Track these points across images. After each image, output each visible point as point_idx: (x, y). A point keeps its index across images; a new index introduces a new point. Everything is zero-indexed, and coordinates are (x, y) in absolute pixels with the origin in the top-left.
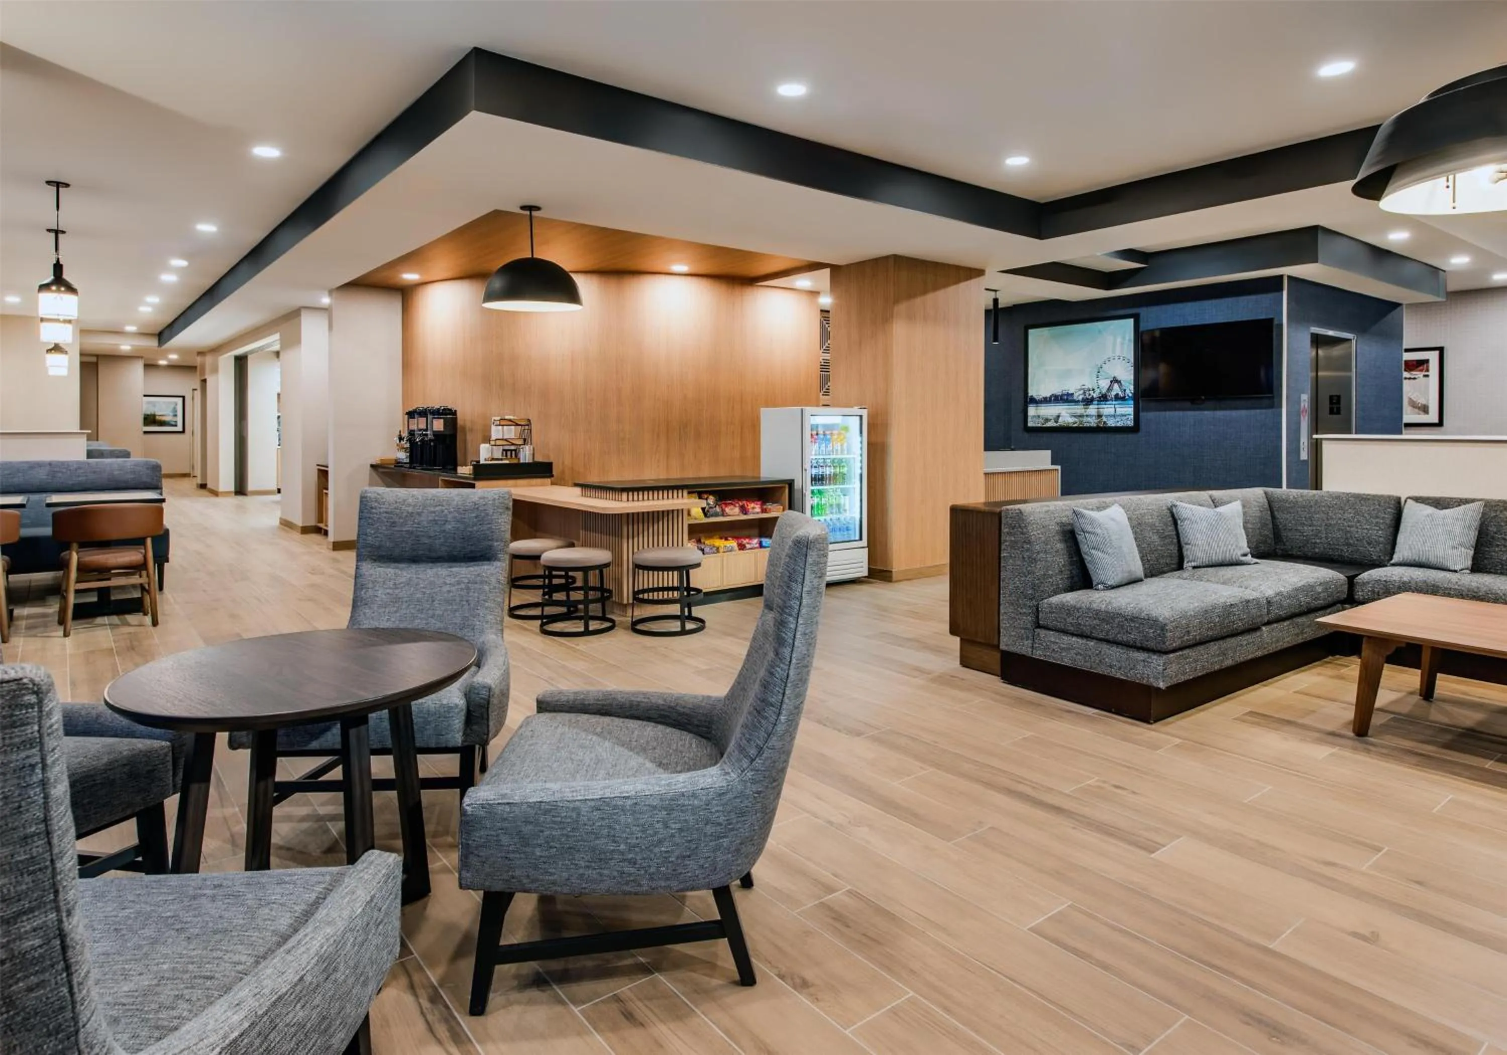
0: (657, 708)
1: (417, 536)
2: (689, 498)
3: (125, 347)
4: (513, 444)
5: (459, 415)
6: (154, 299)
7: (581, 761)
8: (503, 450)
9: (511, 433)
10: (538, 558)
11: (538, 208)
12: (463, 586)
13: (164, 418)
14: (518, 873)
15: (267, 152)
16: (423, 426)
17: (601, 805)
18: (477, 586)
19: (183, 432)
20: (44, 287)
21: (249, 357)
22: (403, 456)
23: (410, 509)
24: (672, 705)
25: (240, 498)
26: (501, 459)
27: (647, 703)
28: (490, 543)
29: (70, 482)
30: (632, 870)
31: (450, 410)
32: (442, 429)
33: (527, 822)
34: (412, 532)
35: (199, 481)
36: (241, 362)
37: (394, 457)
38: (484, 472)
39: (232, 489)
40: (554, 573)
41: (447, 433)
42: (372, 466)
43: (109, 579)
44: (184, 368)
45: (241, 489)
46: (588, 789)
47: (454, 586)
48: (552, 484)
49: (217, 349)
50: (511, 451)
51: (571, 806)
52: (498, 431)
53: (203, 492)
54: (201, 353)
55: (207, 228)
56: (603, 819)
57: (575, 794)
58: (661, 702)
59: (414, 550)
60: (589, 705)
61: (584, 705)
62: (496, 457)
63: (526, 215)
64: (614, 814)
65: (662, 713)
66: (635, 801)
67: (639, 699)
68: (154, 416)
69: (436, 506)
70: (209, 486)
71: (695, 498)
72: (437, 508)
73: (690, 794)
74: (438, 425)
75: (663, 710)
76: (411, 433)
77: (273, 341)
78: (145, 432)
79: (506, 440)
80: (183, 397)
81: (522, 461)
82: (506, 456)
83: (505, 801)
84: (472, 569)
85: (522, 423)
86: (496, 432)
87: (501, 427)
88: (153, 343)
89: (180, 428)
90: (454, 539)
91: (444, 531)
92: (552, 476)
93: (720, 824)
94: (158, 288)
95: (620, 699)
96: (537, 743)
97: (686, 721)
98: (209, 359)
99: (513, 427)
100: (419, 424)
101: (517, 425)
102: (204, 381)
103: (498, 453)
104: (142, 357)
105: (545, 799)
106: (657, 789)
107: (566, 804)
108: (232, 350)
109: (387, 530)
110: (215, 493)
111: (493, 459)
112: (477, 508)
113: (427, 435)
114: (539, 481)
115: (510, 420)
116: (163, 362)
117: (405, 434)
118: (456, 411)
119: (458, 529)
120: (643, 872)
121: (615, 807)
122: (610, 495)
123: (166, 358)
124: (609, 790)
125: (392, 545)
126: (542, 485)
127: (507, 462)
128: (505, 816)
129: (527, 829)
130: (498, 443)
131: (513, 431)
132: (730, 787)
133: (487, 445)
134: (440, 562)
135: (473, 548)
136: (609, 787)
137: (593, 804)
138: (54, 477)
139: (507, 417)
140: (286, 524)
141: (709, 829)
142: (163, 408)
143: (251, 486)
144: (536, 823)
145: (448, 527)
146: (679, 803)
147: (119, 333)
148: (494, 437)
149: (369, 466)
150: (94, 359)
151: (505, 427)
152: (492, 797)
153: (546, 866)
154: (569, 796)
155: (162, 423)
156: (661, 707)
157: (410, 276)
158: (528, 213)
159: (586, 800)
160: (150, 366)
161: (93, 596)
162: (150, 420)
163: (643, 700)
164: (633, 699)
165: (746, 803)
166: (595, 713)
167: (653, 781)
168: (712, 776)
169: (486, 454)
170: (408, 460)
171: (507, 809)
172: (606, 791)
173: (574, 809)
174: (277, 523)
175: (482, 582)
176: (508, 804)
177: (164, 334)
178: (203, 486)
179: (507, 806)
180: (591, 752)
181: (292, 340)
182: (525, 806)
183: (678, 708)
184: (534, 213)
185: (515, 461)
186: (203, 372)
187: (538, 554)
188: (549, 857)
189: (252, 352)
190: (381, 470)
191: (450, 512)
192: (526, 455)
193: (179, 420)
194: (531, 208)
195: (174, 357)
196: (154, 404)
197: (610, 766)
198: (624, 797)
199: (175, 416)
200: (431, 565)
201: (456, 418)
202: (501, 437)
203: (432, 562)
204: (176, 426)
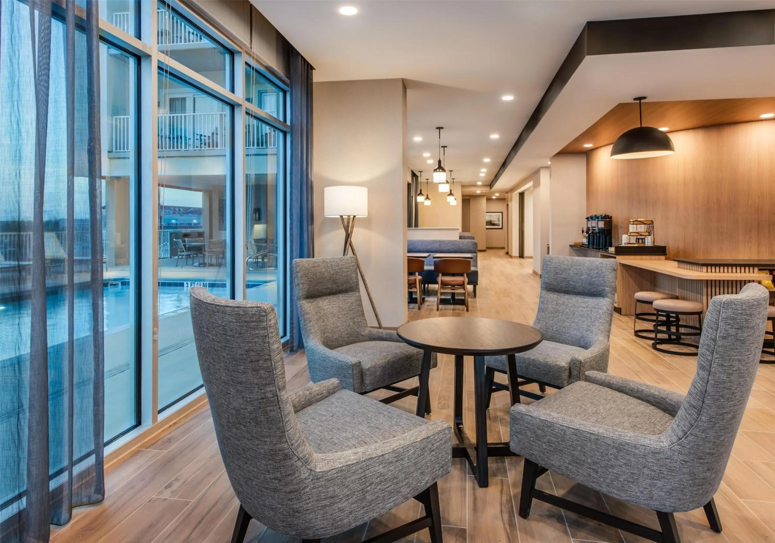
0: (654, 396)
1: (568, 281)
2: (759, 273)
3: (478, 192)
4: (642, 235)
5: (613, 219)
6: (484, 170)
7: (585, 409)
8: (637, 239)
9: (642, 229)
10: (651, 303)
11: (645, 98)
12: (589, 309)
13: (494, 222)
14: (535, 453)
15: (508, 98)
16: (594, 225)
17: (577, 432)
18: (596, 310)
19: (502, 228)
20: (435, 170)
21: (525, 193)
22: (585, 241)
23: (565, 267)
24: (663, 397)
25: (521, 259)
26: (634, 244)
27: (648, 391)
28: (604, 287)
29: (446, 249)
30: (596, 476)
31: (608, 216)
32: (603, 227)
33: (539, 429)
34: (565, 278)
35: (506, 251)
36: (522, 195)
37: (581, 241)
38: (621, 251)
39: (518, 255)
40: (659, 313)
41: (606, 229)
42: (570, 246)
43: (454, 290)
44: (502, 199)
45: (521, 255)
46: (571, 421)
47: (584, 308)
48: (666, 259)
49: (512, 190)
50: (640, 238)
51: (561, 427)
52: (633, 228)
53: (507, 256)
54: (507, 192)
55: (495, 136)
56: (578, 441)
57: (564, 422)
58: (657, 393)
59: (566, 288)
60: (613, 384)
61: (610, 383)
62: (631, 242)
63: (637, 103)
64: (585, 441)
65: (657, 400)
66: (597, 437)
67: (643, 388)
68: (491, 221)
69: (578, 266)
70: (509, 253)
71: (767, 274)
72: (578, 267)
73: (633, 445)
74: (601, 225)
75: (658, 399)
76: (588, 229)
77: (530, 184)
78: (487, 229)
79: (637, 233)
80: (502, 213)
81: (646, 245)
82: (639, 242)
83: (529, 414)
84: (594, 300)
85: (648, 223)
86: (632, 228)
87: (635, 226)
88: (488, 189)
89: (500, 227)
90: (586, 284)
91: (581, 279)
92: (666, 255)
93: (655, 471)
94: (484, 165)
95: (631, 385)
96: (568, 394)
97: (671, 409)
98: (509, 195)
99: (643, 225)
100: (593, 224)
101: (644, 224)
102: (508, 205)
103: (633, 240)
104: (484, 196)
105: (548, 420)
106: (612, 435)
107: (558, 426)
108: (517, 190)
109: (554, 276)
110: (511, 257)
111: (628, 244)
112: (598, 269)
113: (595, 230)
114: (657, 257)
115: (640, 221)
116: (494, 197)
117: (585, 229)
118: (611, 217)
119: (588, 279)
120: (602, 480)
121: (585, 437)
122: (695, 267)
123: (495, 196)
124: (583, 427)
125: (556, 284)
126: (659, 260)
127: (637, 245)
128: (529, 421)
129: (539, 432)
130: (632, 234)
131: (643, 227)
132: (661, 450)
133: (626, 235)
134: (579, 295)
135: (595, 290)
136: (583, 425)
137: (573, 431)
138: (440, 247)
139: (639, 220)
140: (535, 273)
141: (646, 471)
142: (495, 218)
143: (526, 254)
144: (543, 431)
145: (583, 277)
146: (625, 448)
147: (475, 186)
148: (631, 231)
149: (569, 246)
150: (468, 198)
151: (638, 225)
152: (524, 410)
153: (548, 454)
154: (561, 422)
155: (494, 225)
156: (657, 397)
157: (588, 146)
158: (638, 101)
159: (569, 427)
160: (489, 199)
161: (449, 296)
162: (490, 223)
163: (646, 389)
164: (639, 387)
165: (674, 465)
166: (615, 390)
167: (611, 430)
168: (651, 440)
169: (625, 240)
170: (587, 243)
171: (530, 418)
172: (581, 426)
173: (562, 430)
174: (531, 272)
175: (599, 308)
176: (530, 416)
177: (491, 185)
178: (507, 253)
179: (530, 417)
180: (595, 407)
181: (537, 185)
182: (538, 420)
183: (667, 400)
184: (642, 101)
185: (643, 245)
186: (507, 202)
187: (651, 301)
188: (550, 451)
189: (525, 190)
190: (575, 248)
191: (584, 270)
192: (649, 242)
193: (501, 223)
194: (640, 99)
195: (497, 195)
196: (491, 216)
197: (601, 417)
198: (591, 433)
199: (499, 221)
200: (575, 296)
201: (612, 221)
202: (635, 231)
203: (576, 295)
204: (499, 225)
